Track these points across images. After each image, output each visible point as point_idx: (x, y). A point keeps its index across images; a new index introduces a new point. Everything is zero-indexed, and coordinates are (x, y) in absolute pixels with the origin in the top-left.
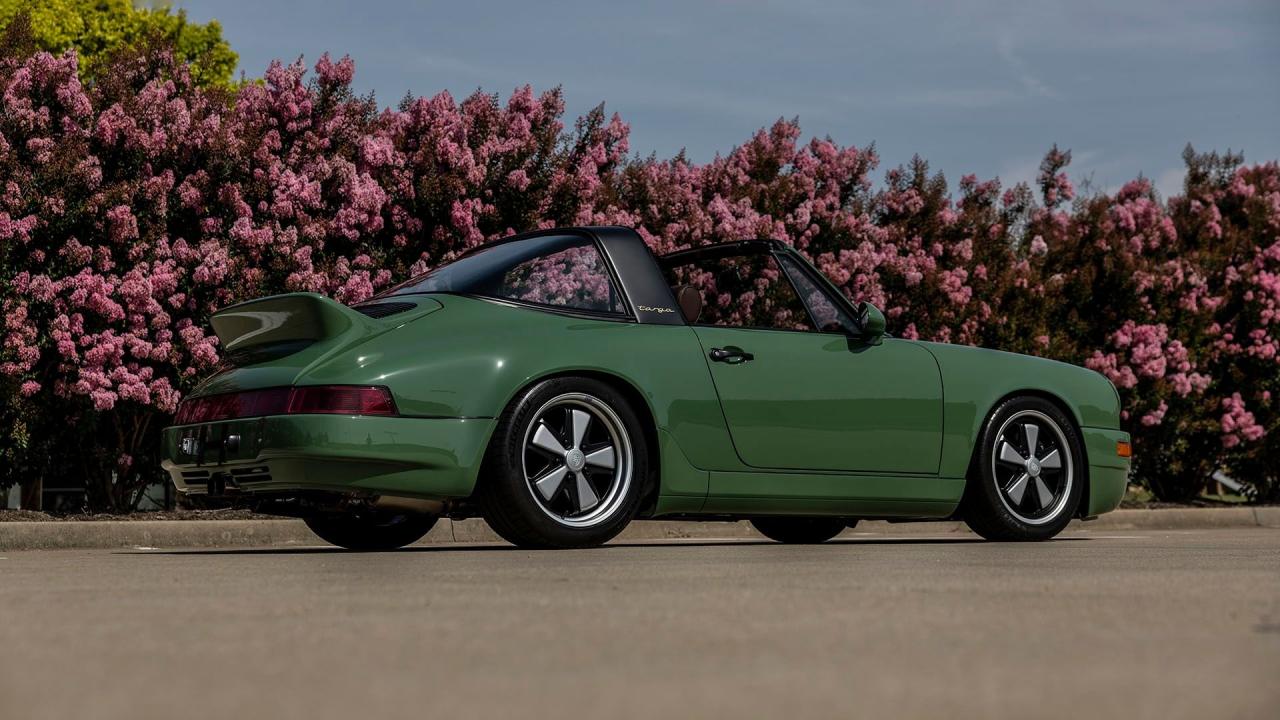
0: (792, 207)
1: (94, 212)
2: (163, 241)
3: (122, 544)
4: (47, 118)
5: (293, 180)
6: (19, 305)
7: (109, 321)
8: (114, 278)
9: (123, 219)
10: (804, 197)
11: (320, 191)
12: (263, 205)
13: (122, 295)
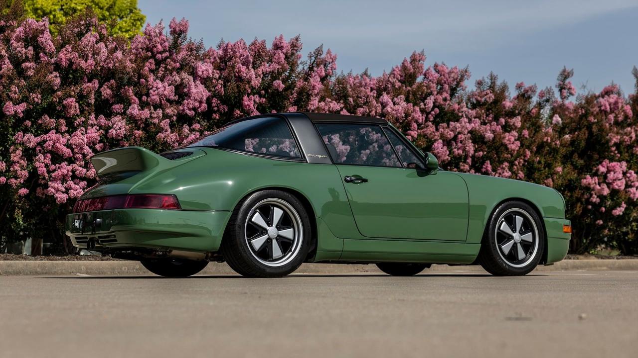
0: (424, 99)
1: (56, 101)
2: (93, 116)
3: (71, 273)
4: (32, 53)
5: (160, 85)
6: (18, 149)
7: (64, 158)
8: (67, 136)
9: (72, 105)
10: (431, 94)
11: (174, 91)
12: (144, 98)
13: (71, 144)
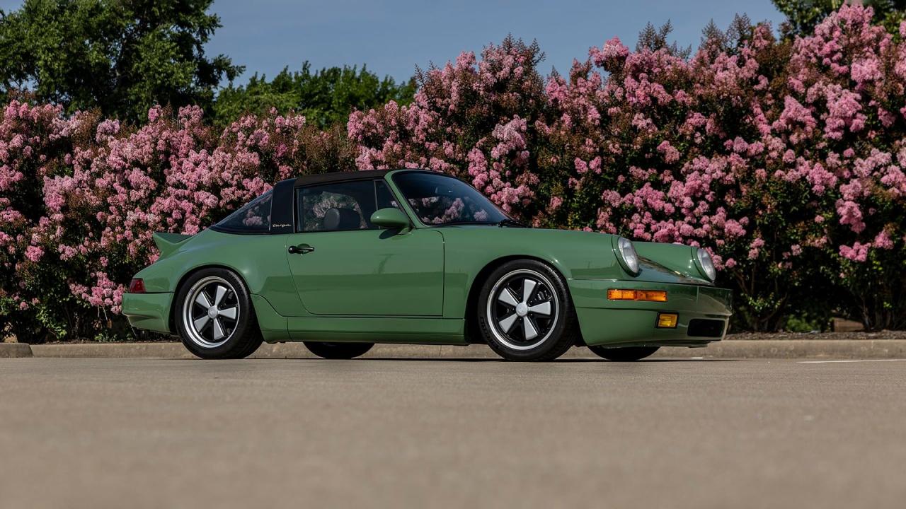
7: (666, 215)
9: (667, 150)
13: (670, 198)
